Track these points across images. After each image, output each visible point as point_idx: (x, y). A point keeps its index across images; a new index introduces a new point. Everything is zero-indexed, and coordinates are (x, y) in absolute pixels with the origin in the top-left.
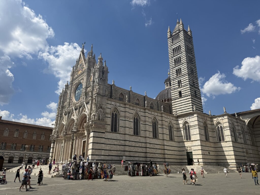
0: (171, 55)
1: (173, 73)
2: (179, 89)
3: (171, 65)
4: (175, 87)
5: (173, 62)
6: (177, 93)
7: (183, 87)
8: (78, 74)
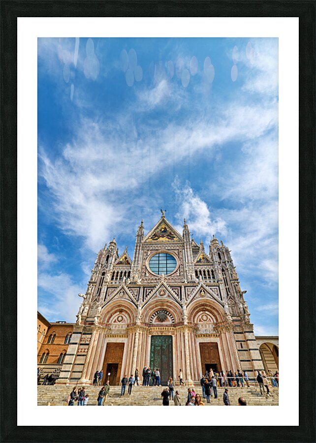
8: (157, 239)
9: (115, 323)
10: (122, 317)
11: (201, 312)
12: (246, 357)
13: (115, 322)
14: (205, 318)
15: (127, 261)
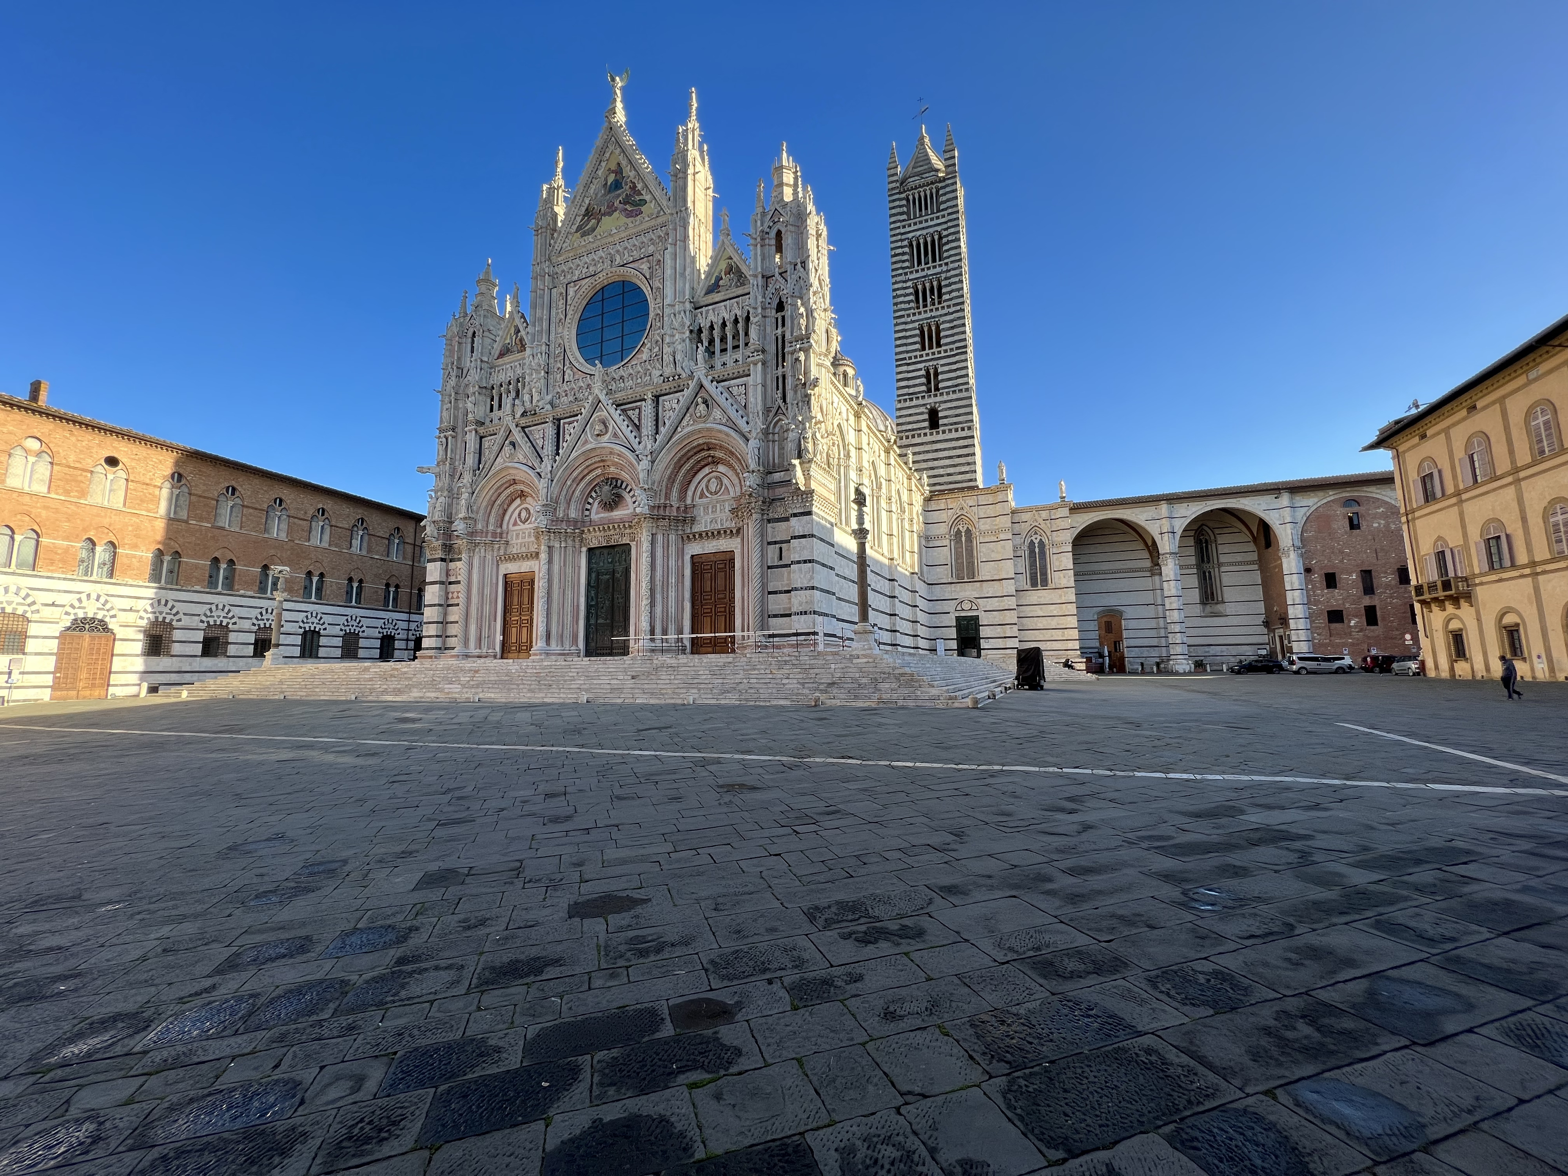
0: (904, 261)
1: (908, 334)
2: (932, 400)
3: (901, 303)
4: (911, 390)
5: (908, 291)
6: (922, 413)
7: (948, 393)
8: (593, 229)
9: (516, 528)
10: (527, 509)
11: (707, 470)
12: (786, 582)
13: (515, 524)
14: (713, 487)
15: (521, 340)
